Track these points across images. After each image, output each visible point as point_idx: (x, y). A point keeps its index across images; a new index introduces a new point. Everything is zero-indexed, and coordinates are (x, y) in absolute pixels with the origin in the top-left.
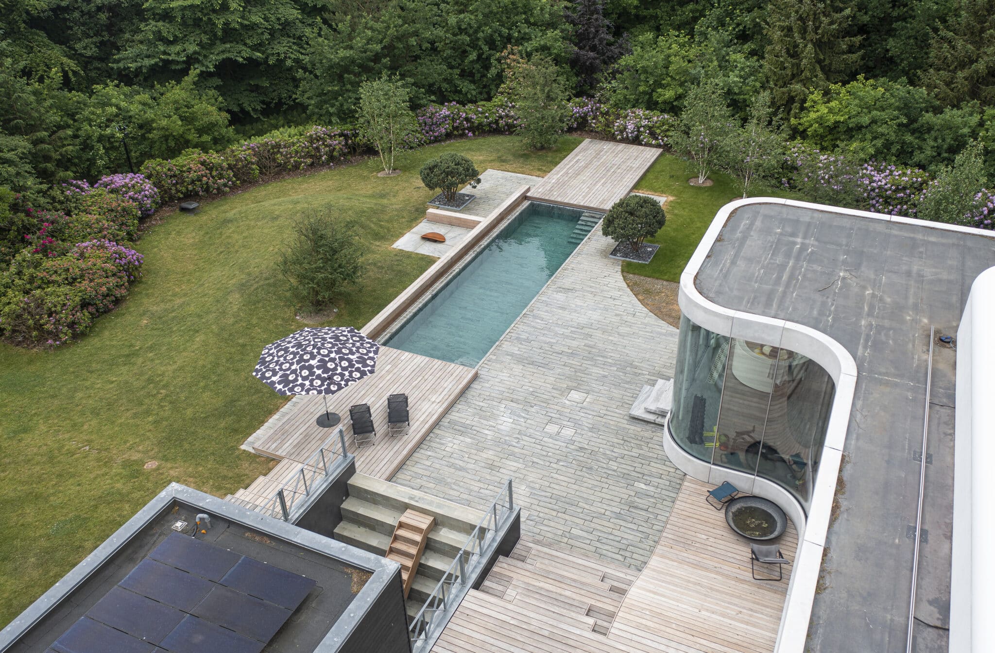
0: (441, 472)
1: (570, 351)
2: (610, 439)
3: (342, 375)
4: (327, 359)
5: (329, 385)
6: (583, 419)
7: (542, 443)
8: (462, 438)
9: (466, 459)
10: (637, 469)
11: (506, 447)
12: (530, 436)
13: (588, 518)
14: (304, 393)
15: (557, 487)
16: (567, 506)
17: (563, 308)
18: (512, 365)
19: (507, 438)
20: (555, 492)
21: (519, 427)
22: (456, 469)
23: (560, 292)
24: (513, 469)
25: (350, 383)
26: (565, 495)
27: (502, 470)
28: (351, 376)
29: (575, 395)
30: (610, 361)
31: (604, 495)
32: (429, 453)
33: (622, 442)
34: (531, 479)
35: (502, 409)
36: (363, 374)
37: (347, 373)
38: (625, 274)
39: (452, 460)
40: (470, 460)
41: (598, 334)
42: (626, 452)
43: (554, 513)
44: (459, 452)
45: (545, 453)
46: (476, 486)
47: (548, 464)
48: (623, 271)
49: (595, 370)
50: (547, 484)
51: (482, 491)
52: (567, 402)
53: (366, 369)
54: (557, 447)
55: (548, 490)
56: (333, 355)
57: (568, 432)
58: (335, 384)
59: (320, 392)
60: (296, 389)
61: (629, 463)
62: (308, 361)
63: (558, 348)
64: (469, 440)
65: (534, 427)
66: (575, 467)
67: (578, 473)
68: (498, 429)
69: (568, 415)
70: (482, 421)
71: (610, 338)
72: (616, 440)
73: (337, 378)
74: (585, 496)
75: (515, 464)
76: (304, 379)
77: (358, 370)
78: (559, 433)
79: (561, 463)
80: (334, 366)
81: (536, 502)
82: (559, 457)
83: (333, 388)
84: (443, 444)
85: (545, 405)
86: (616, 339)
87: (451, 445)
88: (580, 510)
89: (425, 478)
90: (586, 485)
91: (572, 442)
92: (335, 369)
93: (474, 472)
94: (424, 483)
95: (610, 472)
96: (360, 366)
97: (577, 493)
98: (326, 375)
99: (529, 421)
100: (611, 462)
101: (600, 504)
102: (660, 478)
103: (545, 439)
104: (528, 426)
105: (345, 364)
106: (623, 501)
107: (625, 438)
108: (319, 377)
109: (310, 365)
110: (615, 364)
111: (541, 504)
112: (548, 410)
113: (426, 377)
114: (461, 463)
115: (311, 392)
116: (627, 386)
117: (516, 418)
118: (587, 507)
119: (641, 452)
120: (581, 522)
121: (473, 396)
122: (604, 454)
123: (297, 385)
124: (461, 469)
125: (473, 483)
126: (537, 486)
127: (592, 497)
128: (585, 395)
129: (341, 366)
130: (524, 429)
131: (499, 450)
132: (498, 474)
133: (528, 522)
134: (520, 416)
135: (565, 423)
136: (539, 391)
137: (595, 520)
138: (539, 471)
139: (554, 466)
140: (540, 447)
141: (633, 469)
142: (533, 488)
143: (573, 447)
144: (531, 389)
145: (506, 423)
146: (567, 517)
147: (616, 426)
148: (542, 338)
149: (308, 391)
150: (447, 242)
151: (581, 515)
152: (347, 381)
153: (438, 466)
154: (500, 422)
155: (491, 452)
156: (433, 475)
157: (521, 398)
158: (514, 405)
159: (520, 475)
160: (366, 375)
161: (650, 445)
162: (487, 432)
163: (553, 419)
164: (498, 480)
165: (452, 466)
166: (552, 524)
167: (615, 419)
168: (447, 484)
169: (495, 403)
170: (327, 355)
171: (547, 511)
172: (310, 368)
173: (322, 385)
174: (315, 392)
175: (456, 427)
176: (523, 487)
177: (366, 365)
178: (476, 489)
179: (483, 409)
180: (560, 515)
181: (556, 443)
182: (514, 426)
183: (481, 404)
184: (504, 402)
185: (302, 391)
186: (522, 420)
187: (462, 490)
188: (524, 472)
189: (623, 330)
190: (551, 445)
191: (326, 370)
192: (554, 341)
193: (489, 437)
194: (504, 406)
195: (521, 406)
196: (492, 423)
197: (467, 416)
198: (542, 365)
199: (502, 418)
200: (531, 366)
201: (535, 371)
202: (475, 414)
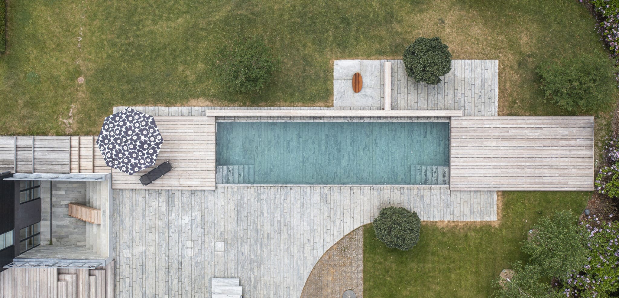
0: (138, 208)
1: (259, 227)
6: (203, 256)
7: (177, 245)
8: (164, 205)
9: (151, 214)
11: (167, 228)
12: (179, 236)
13: (138, 282)
15: (151, 262)
16: (141, 271)
18: (233, 202)
19: (173, 226)
20: (147, 263)
21: (183, 228)
22: (143, 213)
23: (322, 197)
24: (154, 238)
26: (147, 267)
27: (150, 234)
29: (220, 245)
30: (259, 252)
31: (154, 284)
32: (147, 196)
33: (193, 280)
34: (151, 249)
35: (193, 214)
38: (361, 229)
39: (147, 209)
40: (151, 216)
41: (284, 236)
42: (187, 285)
43: (134, 267)
44: (154, 209)
45: (170, 248)
46: (136, 227)
47: (164, 252)
48: (365, 226)
49: (247, 247)
50: (151, 257)
51: (134, 231)
52: (213, 243)
54: (177, 252)
55: (147, 259)
57: (190, 253)
61: (180, 288)
63: (259, 221)
64: (164, 209)
65: (187, 235)
66: (167, 265)
67: (164, 268)
68: (178, 219)
69: (203, 247)
70: (181, 208)
71: (282, 245)
72: (193, 277)
74: (150, 276)
75: (157, 238)
78: (188, 248)
79: (166, 258)
81: (137, 257)
82: (170, 255)
84: (156, 198)
85: (206, 233)
86: (282, 248)
87: (157, 203)
88: (140, 277)
90: (157, 274)
91: (183, 257)
93: (144, 222)
95: (170, 281)
97: (150, 272)
99: (190, 231)
100: (177, 280)
101: (148, 284)
103: (180, 244)
104: (187, 232)
106: (154, 293)
110: (257, 256)
111: (137, 260)
112: (203, 237)
113: (197, 166)
114: (147, 213)
117: (190, 224)
118: (144, 279)
119: (190, 291)
120: (134, 279)
121: (197, 195)
122: (181, 275)
124: (144, 216)
125: (137, 225)
126: (147, 253)
127: (151, 279)
128: (223, 250)
130: (183, 231)
131: (164, 226)
132: (147, 234)
133: (125, 258)
134: (192, 225)
135: (196, 249)
137: (138, 286)
138: (157, 250)
139: (164, 255)
140: (173, 244)
141: (176, 290)
142: (145, 252)
144: (215, 222)
145: (184, 220)
146: (134, 273)
147: (204, 273)
148: (265, 207)
151: (138, 279)
153: (141, 204)
154: (183, 218)
155: (160, 223)
156: (134, 205)
157: (206, 219)
158: (200, 218)
159: (151, 243)
161: (196, 294)
162: (173, 215)
163: (196, 242)
164: (144, 234)
166: (128, 269)
168: (131, 214)
169: (196, 209)
171: (134, 264)
172: (114, 147)
173: (109, 158)
174: (104, 157)
175: (170, 199)
176: (144, 248)
177: (132, 169)
178: (134, 228)
179: (190, 205)
180: (135, 270)
181: (180, 250)
183: (193, 202)
184: (200, 212)
185: (102, 151)
186: (189, 227)
188: (154, 244)
190: (177, 248)
191: (117, 155)
192: (266, 214)
193: (170, 218)
194: (196, 214)
195: (200, 222)
196: (181, 214)
197: (180, 200)
198: (239, 218)
199: (187, 217)
200: (236, 213)
201: (232, 216)
202: (184, 203)
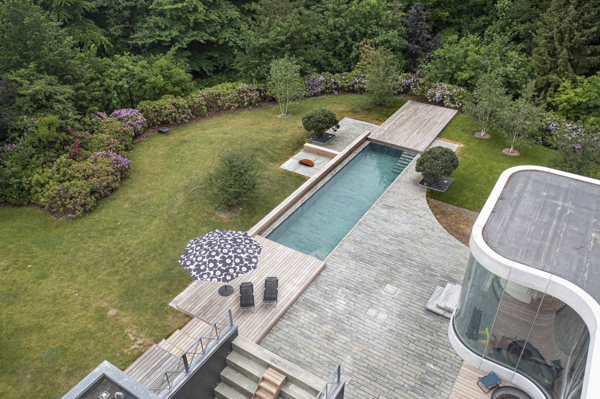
0: (295, 338)
1: (388, 253)
2: (411, 325)
3: (235, 269)
4: (226, 256)
5: (225, 275)
6: (393, 307)
7: (365, 323)
8: (311, 313)
9: (312, 330)
10: (429, 352)
11: (340, 323)
12: (356, 317)
13: (391, 388)
14: (209, 279)
15: (372, 359)
16: (377, 376)
17: (386, 221)
18: (349, 260)
19: (341, 317)
20: (370, 363)
21: (349, 309)
22: (305, 337)
23: (385, 208)
24: (343, 341)
25: (239, 275)
26: (377, 366)
27: (335, 342)
28: (240, 270)
29: (389, 288)
30: (415, 263)
31: (404, 370)
32: (288, 323)
33: (419, 328)
34: (355, 351)
35: (340, 294)
36: (249, 268)
37: (238, 267)
38: (429, 199)
39: (303, 330)
40: (314, 331)
41: (408, 242)
42: (421, 337)
43: (368, 381)
44: (308, 324)
45: (365, 331)
46: (317, 352)
47: (367, 340)
48: (427, 196)
49: (404, 269)
50: (365, 356)
51: (320, 356)
52: (383, 292)
53: (251, 265)
54: (374, 327)
55: (366, 361)
56: (230, 254)
57: (383, 316)
58: (229, 275)
59: (219, 280)
60: (204, 276)
61: (423, 346)
62: (214, 256)
63: (380, 250)
64: (315, 315)
65: (360, 310)
66: (386, 345)
67: (388, 350)
68: (336, 309)
69: (383, 302)
70: (325, 301)
71: (416, 246)
72: (415, 327)
73: (231, 271)
74: (391, 369)
75: (345, 338)
76: (211, 269)
77: (246, 265)
78: (376, 316)
79: (376, 341)
80: (230, 261)
81: (357, 370)
82: (375, 336)
83: (229, 278)
84: (298, 316)
85: (368, 293)
86: (419, 247)
87: (303, 317)
88: (386, 381)
89: (283, 342)
90: (392, 360)
91: (385, 324)
92: (231, 264)
93: (317, 341)
94: (283, 346)
95: (410, 352)
96: (247, 262)
97: (386, 367)
98: (224, 268)
99: (357, 305)
100: (411, 344)
101: (401, 377)
102: (445, 361)
103: (367, 320)
104: (356, 308)
105: (238, 260)
106: (417, 377)
107: (422, 326)
108: (220, 269)
109: (215, 259)
110: (418, 266)
111: (360, 372)
112: (370, 297)
113: (292, 265)
114: (308, 333)
115: (213, 280)
116: (425, 284)
117: (348, 301)
118: (392, 378)
119: (432, 338)
120: (386, 390)
121: (322, 282)
122: (407, 337)
123: (205, 274)
124: (308, 337)
125: (315, 349)
126: (358, 357)
127: (395, 371)
128: (396, 288)
129: (235, 262)
130: (353, 310)
131: (335, 325)
132: (333, 344)
133: (350, 385)
134: (351, 300)
135: (381, 309)
136: (365, 282)
137: (397, 390)
138: (360, 345)
139: (371, 342)
140: (363, 326)
141: (425, 351)
142: (356, 359)
143: (385, 329)
144: (360, 280)
145: (341, 304)
146: (377, 385)
147: (416, 315)
148: (370, 242)
149: (212, 278)
150: (315, 167)
151: (387, 385)
152: (238, 273)
153: (293, 333)
154: (337, 303)
155: (329, 326)
156: (289, 340)
157: (353, 286)
158: (348, 291)
159: (348, 347)
160: (251, 269)
161: (439, 333)
162: (328, 310)
163: (373, 305)
164: (332, 349)
165: (302, 334)
166: (366, 389)
167: (415, 309)
168: (298, 348)
169: (335, 289)
170: (227, 254)
171: (364, 378)
172: (215, 262)
173: (221, 275)
174: (216, 280)
175: (308, 304)
176: (349, 357)
177: (251, 262)
178: (317, 355)
179: (327, 292)
180: (372, 382)
181: (374, 324)
182: (346, 307)
183: (326, 288)
184: (341, 288)
185: (208, 278)
186: (352, 303)
187: (307, 354)
188: (350, 344)
189: (425, 240)
190: (370, 325)
191: (225, 264)
192: (378, 244)
193: (329, 315)
194: (341, 291)
195: (352, 293)
196: (332, 304)
197: (316, 297)
198: (369, 262)
199: (339, 300)
200: (361, 262)
201: (364, 266)
202: (321, 296)
